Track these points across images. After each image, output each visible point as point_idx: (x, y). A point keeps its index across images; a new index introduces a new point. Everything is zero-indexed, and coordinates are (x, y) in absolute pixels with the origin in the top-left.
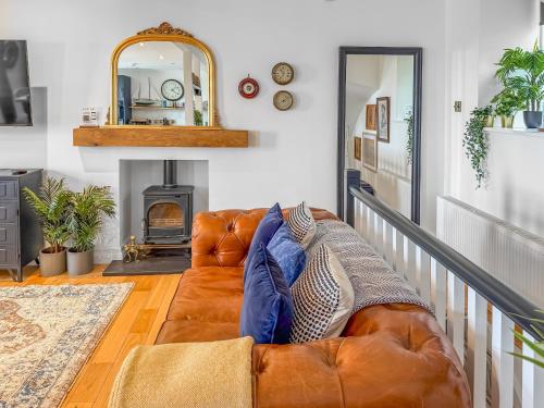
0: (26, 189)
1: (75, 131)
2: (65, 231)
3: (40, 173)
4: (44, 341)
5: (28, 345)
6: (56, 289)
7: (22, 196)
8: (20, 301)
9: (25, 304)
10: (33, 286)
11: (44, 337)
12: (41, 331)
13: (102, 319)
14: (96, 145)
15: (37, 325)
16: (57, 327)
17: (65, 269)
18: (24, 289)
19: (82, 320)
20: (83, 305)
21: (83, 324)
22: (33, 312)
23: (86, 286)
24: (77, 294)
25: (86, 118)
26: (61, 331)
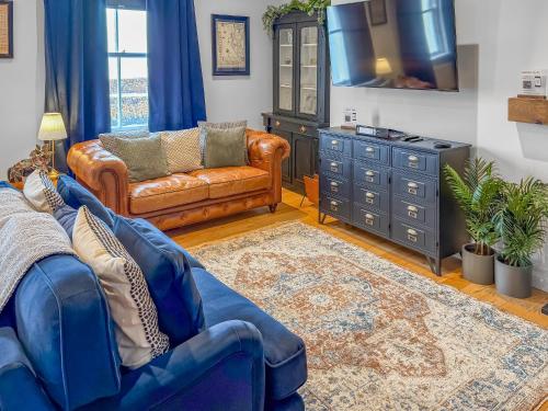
0: (448, 167)
1: (511, 100)
2: (492, 230)
3: (467, 150)
4: (442, 381)
5: (423, 374)
6: (475, 306)
7: (442, 174)
8: (431, 302)
9: (437, 309)
10: (449, 289)
11: (444, 374)
12: (443, 362)
13: (527, 391)
14: (539, 122)
15: (440, 350)
16: (463, 367)
17: (491, 281)
18: (440, 288)
19: (498, 375)
20: (504, 349)
21: (498, 383)
22: (441, 326)
23: (514, 319)
24: (500, 326)
25: (527, 85)
26: (466, 378)
